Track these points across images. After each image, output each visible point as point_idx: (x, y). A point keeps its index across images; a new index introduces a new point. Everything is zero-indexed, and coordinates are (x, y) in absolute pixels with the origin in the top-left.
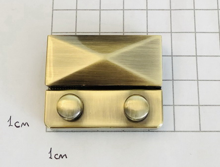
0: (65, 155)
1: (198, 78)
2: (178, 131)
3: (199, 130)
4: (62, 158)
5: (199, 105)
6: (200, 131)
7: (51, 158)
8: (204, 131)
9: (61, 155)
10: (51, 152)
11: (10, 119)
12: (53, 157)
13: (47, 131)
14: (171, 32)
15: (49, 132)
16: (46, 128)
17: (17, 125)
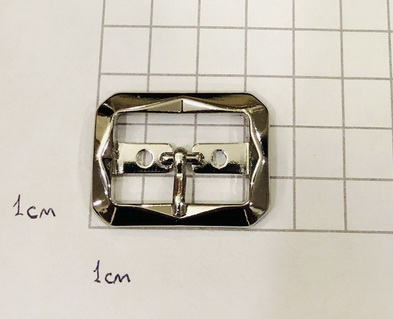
0: (127, 275)
2: (353, 232)
4: (121, 281)
7: (97, 281)
9: (118, 275)
10: (97, 268)
11: (19, 200)
12: (102, 278)
13: (90, 227)
14: (341, 30)
15: (95, 228)
16: (90, 220)
17: (32, 213)
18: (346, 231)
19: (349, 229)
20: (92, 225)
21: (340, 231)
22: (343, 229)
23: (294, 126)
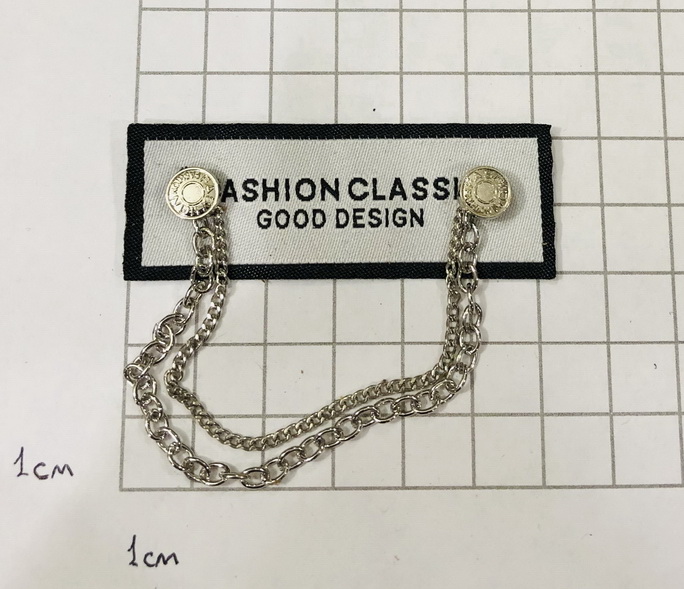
0: (174, 555)
1: (540, 337)
2: (484, 488)
3: (541, 484)
4: (165, 563)
5: (542, 415)
6: (544, 486)
7: (133, 563)
8: (555, 487)
9: (161, 556)
10: (133, 546)
11: (21, 455)
12: (139, 560)
13: (122, 490)
15: (130, 490)
16: (121, 479)
17: (41, 471)
18: (474, 487)
19: (478, 484)
20: (125, 486)
21: (466, 488)
22: (471, 484)
23: (403, 343)
